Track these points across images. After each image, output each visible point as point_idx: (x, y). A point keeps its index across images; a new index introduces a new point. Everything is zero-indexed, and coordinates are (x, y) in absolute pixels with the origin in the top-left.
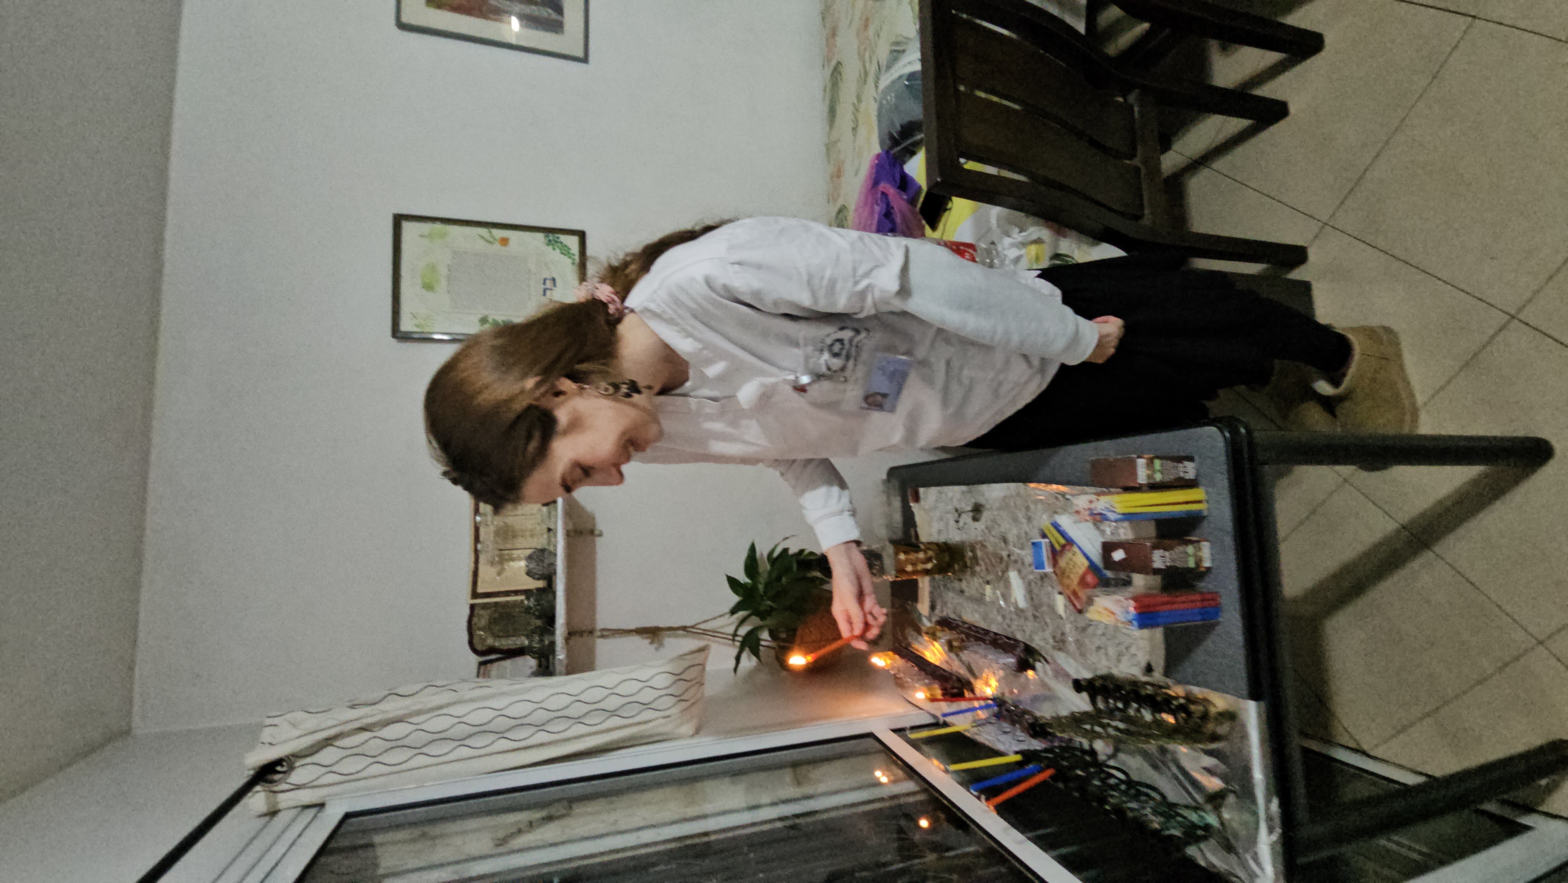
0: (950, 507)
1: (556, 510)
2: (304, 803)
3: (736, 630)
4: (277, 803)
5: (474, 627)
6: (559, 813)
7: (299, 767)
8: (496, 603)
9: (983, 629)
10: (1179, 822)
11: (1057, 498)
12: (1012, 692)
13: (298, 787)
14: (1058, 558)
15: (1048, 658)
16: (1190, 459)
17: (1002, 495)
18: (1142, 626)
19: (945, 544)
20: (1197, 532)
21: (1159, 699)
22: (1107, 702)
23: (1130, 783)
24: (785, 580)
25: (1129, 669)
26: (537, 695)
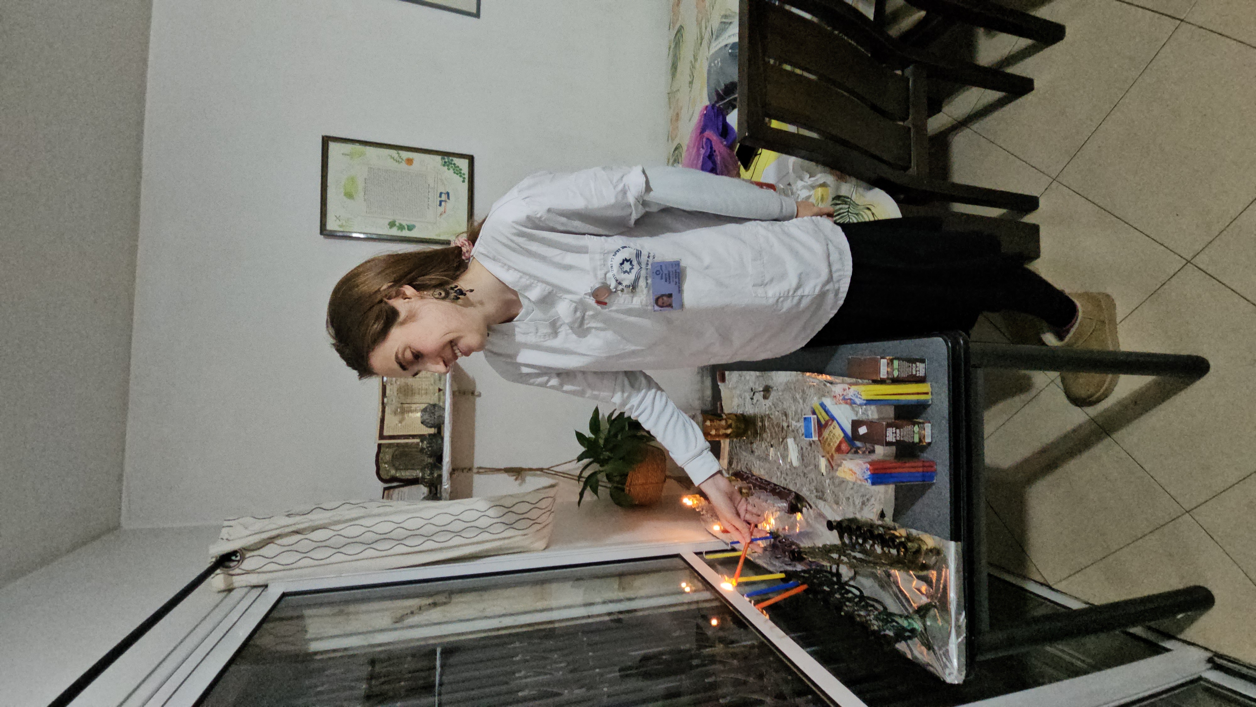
0: (747, 388)
2: (252, 585)
3: (581, 473)
4: (232, 584)
5: (380, 461)
6: (441, 601)
7: (249, 557)
8: (398, 444)
9: (766, 481)
10: (893, 626)
11: (825, 385)
12: (784, 529)
13: (248, 572)
14: (823, 430)
15: (812, 504)
16: (922, 361)
17: (785, 380)
18: (873, 484)
19: (742, 415)
20: (924, 415)
21: (887, 537)
22: (851, 539)
23: (862, 597)
24: (619, 437)
25: (869, 515)
26: (427, 514)
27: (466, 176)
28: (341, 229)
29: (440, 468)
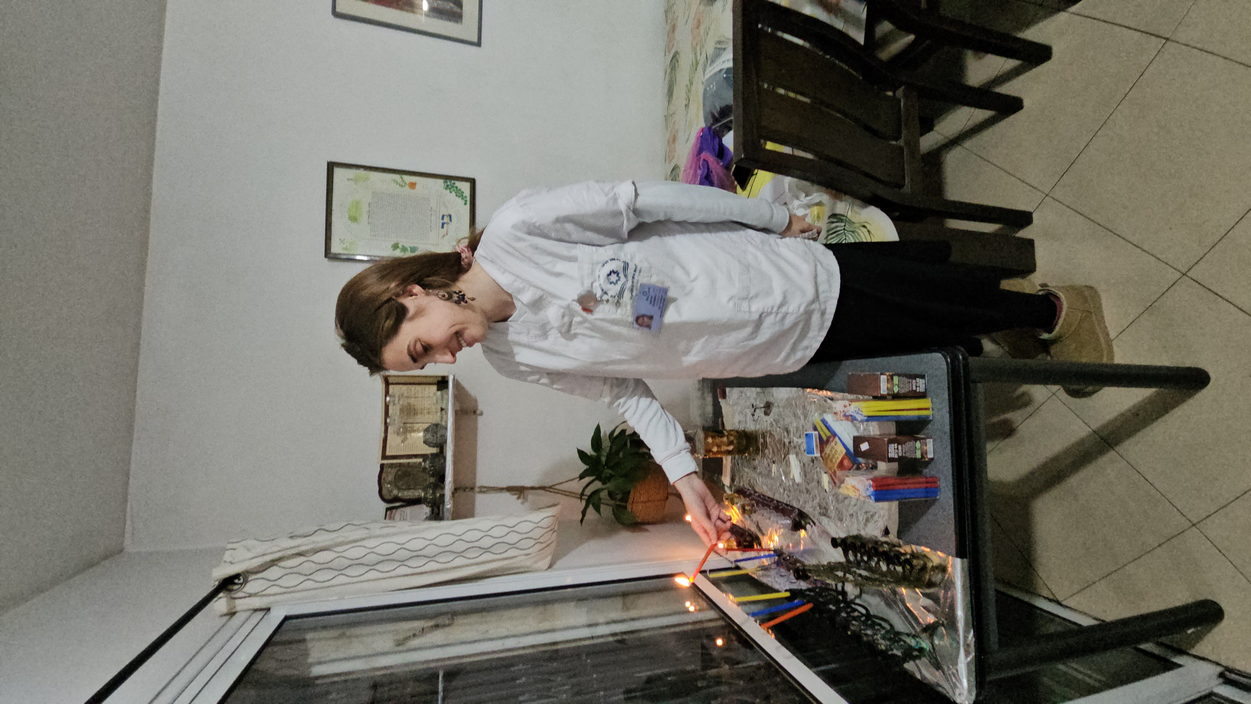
0: (748, 404)
1: (448, 394)
2: (256, 608)
3: (583, 491)
4: (235, 607)
5: (382, 481)
6: (444, 623)
7: (251, 580)
8: (400, 464)
9: (769, 498)
10: (901, 646)
11: (825, 401)
12: (788, 546)
13: (250, 595)
14: (824, 446)
15: (815, 521)
16: (923, 377)
17: (786, 396)
18: (877, 500)
19: (744, 431)
20: (926, 431)
21: (892, 554)
22: (856, 556)
23: (868, 616)
24: (621, 454)
25: (873, 531)
26: (430, 535)
27: (468, 199)
28: (346, 252)
29: (443, 488)
